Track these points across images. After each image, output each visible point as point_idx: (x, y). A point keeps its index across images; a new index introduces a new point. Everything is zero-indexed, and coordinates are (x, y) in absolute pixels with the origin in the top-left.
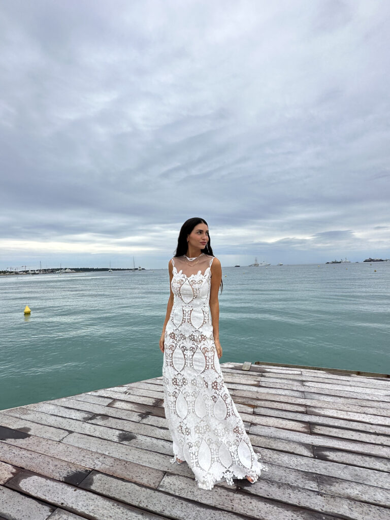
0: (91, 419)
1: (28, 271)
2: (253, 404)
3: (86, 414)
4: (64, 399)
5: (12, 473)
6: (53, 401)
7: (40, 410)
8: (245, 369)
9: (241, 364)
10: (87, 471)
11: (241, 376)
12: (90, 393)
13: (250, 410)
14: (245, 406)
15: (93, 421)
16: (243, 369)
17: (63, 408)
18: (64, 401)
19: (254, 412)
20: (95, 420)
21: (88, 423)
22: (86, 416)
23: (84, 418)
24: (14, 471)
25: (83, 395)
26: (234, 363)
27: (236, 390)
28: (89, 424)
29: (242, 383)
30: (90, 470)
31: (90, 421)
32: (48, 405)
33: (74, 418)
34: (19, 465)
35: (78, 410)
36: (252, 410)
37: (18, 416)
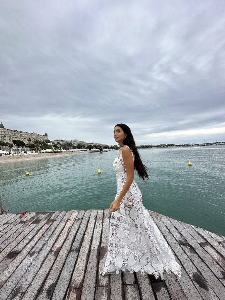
0: (184, 245)
1: (198, 144)
3: (183, 239)
4: (176, 221)
6: (171, 219)
7: (163, 220)
12: (193, 226)
15: (184, 248)
17: (172, 226)
21: (180, 245)
23: (180, 241)
25: (188, 225)
32: (168, 219)
33: (175, 236)
35: (180, 233)
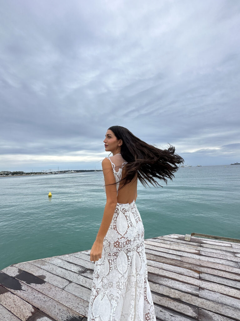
0: (83, 272)
2: (198, 270)
3: (80, 268)
4: (67, 256)
5: (32, 312)
6: (60, 256)
7: (52, 262)
8: (187, 240)
9: (184, 236)
10: (80, 317)
11: (185, 245)
12: (83, 252)
13: (197, 275)
14: (192, 271)
15: (85, 274)
16: (185, 240)
17: (66, 263)
18: (67, 257)
19: (200, 277)
20: (86, 273)
21: (81, 275)
22: (81, 269)
23: (79, 271)
24: (33, 310)
25: (79, 253)
26: (178, 235)
27: (183, 256)
28: (82, 277)
29: (186, 251)
30: (83, 316)
31: (83, 274)
32: (57, 259)
33: (73, 271)
34: (36, 306)
35: (76, 265)
36: (198, 275)
37: (39, 266)
